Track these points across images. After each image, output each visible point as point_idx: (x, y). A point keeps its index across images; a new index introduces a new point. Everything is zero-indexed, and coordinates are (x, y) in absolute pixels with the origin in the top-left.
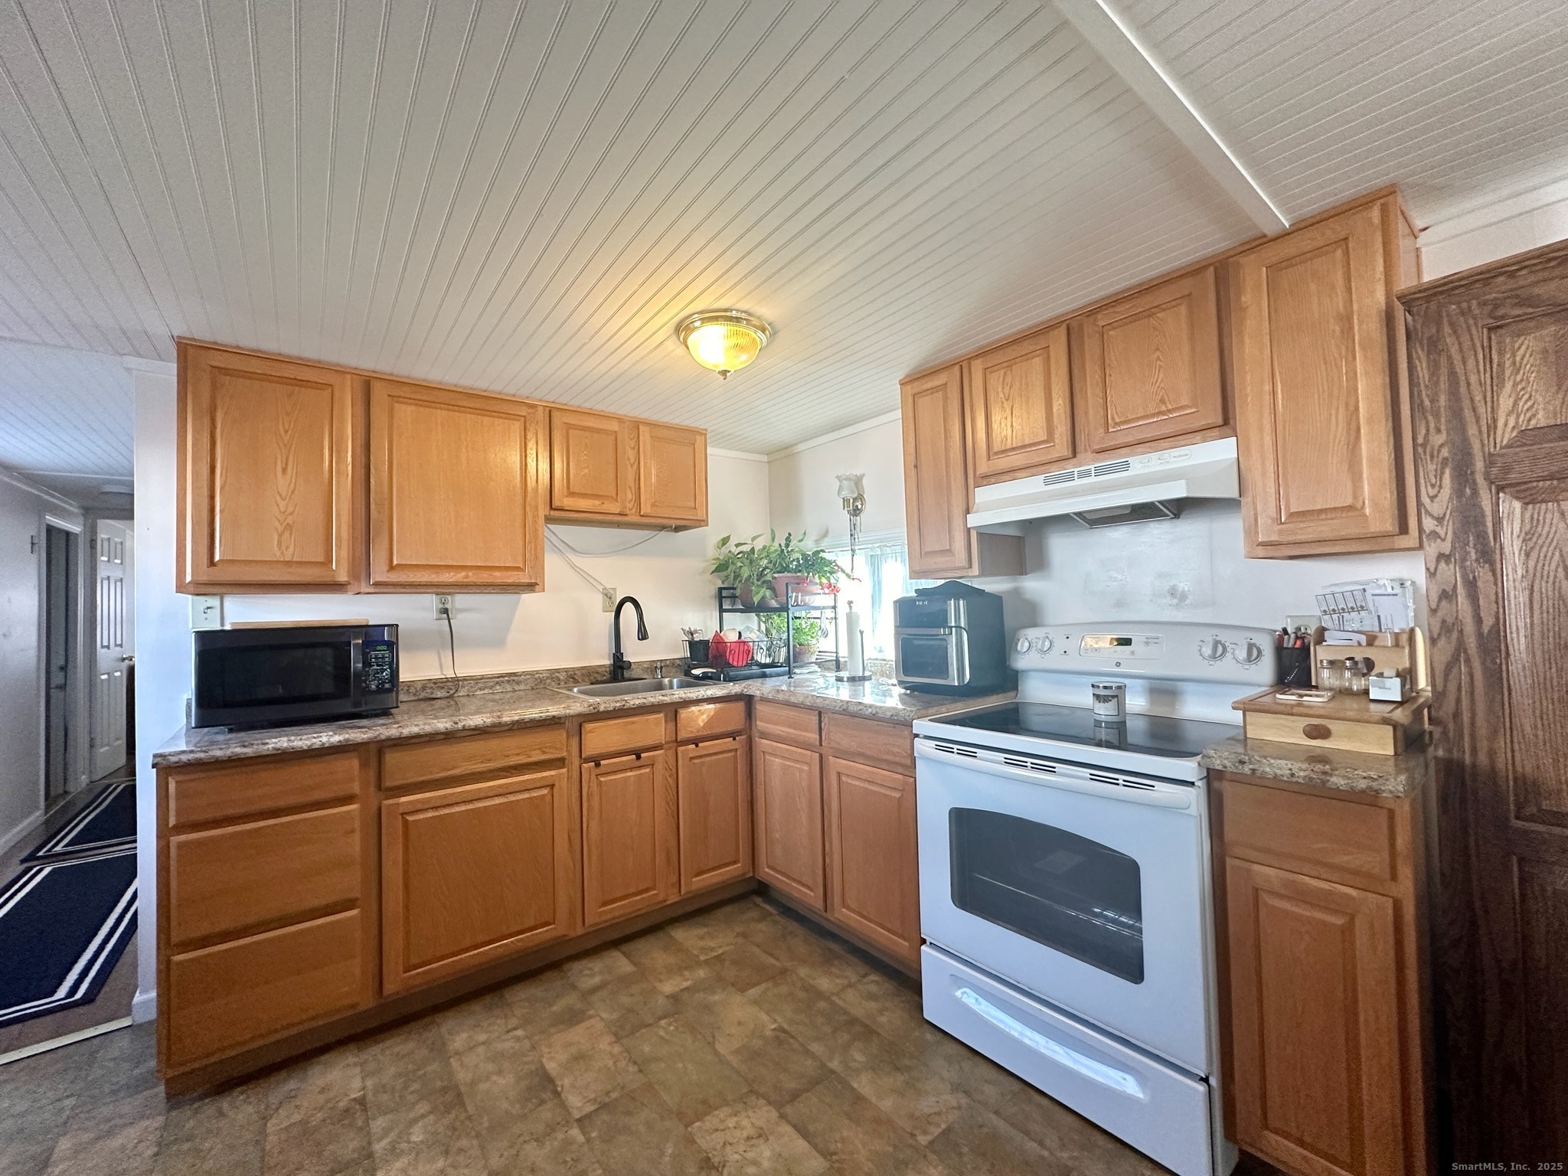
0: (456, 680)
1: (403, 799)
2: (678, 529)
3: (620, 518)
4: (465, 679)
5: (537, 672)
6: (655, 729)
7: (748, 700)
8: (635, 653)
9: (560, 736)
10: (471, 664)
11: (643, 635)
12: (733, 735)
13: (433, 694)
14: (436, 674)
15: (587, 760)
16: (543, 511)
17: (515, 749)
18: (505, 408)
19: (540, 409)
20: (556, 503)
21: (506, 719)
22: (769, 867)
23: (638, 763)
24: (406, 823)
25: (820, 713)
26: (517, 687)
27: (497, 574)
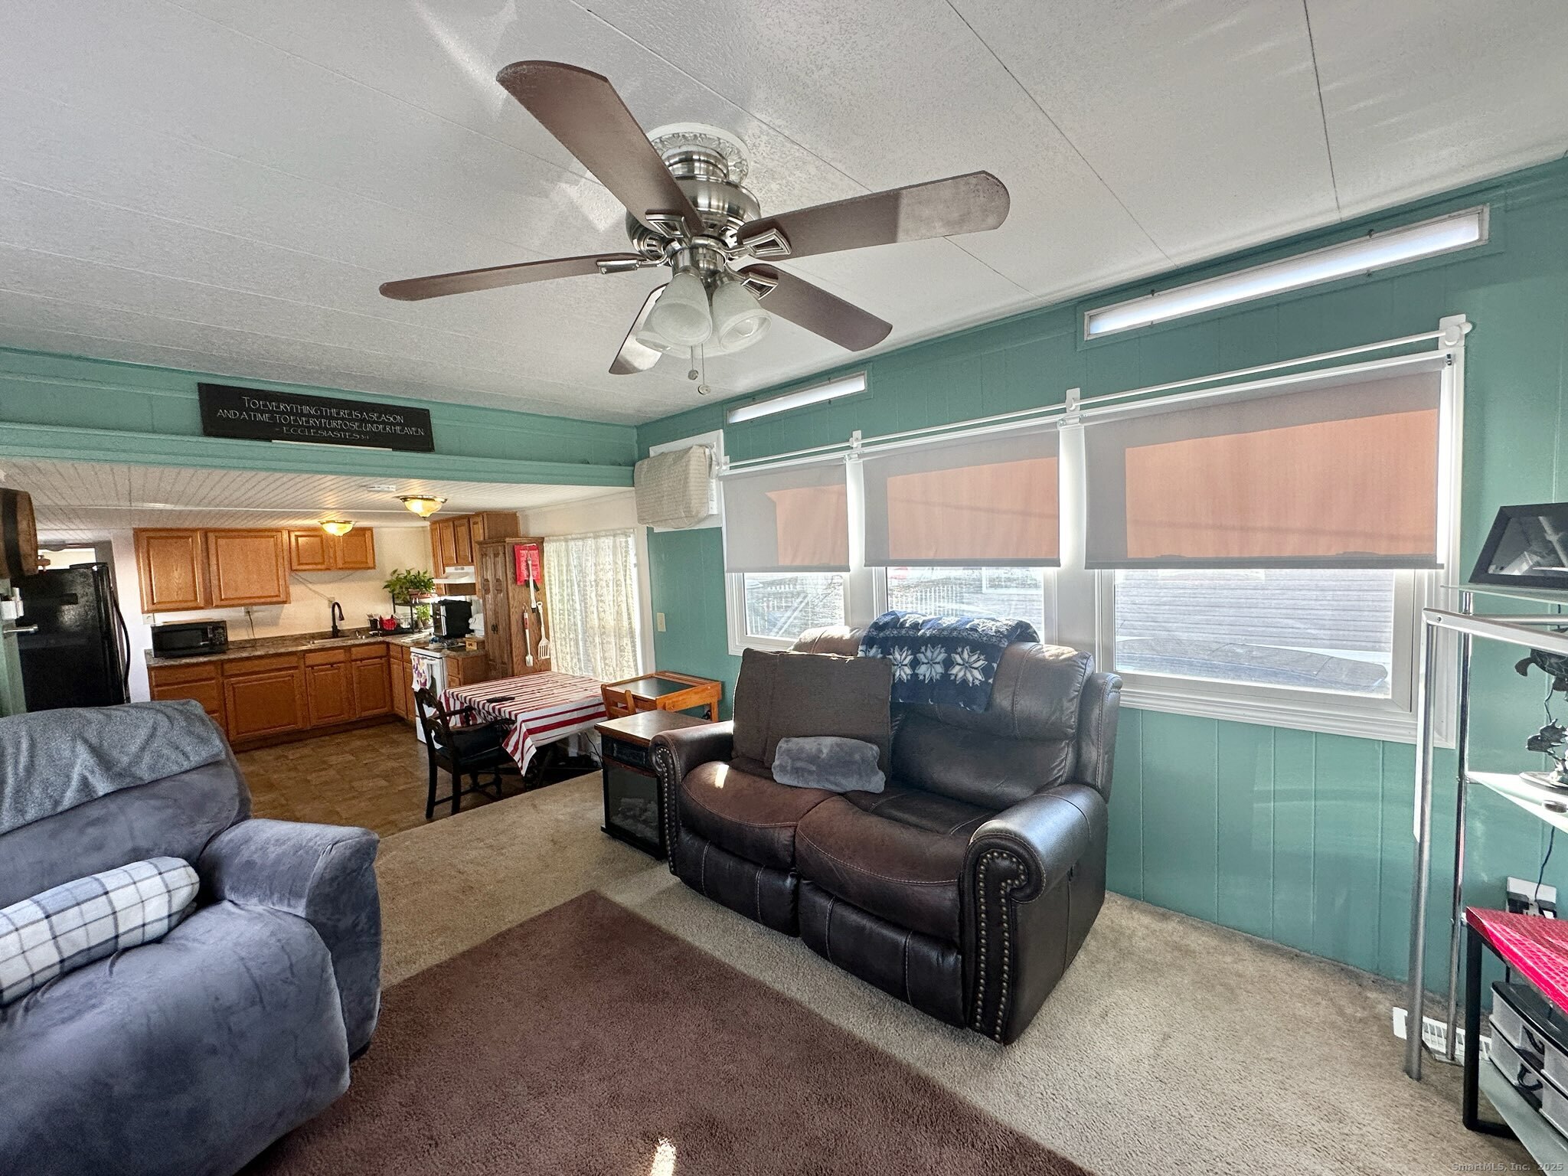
0: (255, 640)
1: (232, 679)
2: (362, 569)
4: (259, 639)
6: (340, 655)
7: (388, 644)
8: (340, 626)
9: (296, 658)
10: (260, 633)
11: (341, 618)
12: (381, 657)
13: (242, 645)
14: (246, 638)
15: (308, 667)
16: (288, 571)
17: (276, 663)
19: (284, 531)
20: (294, 568)
21: (270, 652)
23: (330, 669)
24: (234, 688)
25: (401, 647)
27: (268, 598)
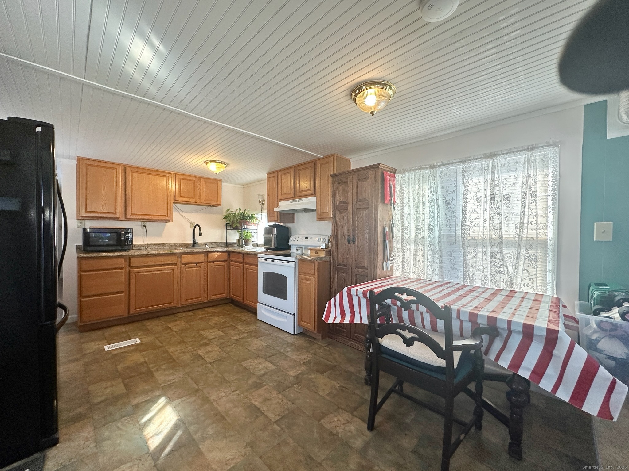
0: (147, 245)
1: (135, 269)
2: (214, 206)
3: (195, 203)
4: (150, 244)
5: (171, 244)
6: (202, 258)
7: (229, 252)
8: (199, 240)
9: (175, 258)
10: (152, 241)
11: (201, 235)
12: (224, 261)
13: (143, 247)
14: (142, 243)
15: (183, 264)
16: (173, 201)
17: (163, 260)
18: (163, 174)
19: (172, 174)
20: (177, 199)
21: (161, 252)
22: (232, 294)
23: (197, 266)
24: (136, 275)
25: (243, 254)
26: (165, 247)
27: (160, 217)
